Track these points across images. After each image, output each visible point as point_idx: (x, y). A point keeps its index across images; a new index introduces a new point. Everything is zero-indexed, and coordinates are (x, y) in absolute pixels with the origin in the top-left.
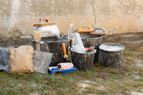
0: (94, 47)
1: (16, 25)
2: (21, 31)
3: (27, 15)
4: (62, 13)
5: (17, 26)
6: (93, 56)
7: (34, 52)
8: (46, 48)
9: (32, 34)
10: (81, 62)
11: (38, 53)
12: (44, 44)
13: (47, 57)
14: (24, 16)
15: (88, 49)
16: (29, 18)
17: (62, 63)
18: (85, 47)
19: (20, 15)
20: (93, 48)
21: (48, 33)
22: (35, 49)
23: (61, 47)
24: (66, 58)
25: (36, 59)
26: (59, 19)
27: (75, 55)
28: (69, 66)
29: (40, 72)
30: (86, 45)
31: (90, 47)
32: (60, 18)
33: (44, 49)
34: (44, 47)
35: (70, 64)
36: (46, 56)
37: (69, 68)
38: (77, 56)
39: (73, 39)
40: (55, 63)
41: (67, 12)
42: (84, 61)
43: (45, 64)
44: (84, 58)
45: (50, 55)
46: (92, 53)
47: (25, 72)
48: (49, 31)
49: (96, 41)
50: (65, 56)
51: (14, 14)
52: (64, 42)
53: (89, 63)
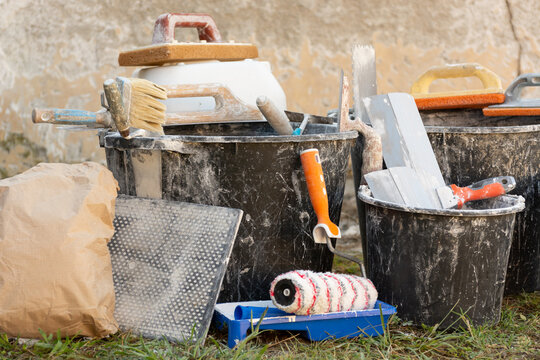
0: (512, 184)
2: (40, 144)
3: (78, 40)
4: (305, 24)
5: (15, 107)
6: (502, 235)
7: (124, 212)
8: (197, 182)
9: (107, 83)
10: (426, 272)
11: (148, 215)
12: (183, 156)
13: (204, 237)
14: (60, 45)
15: (469, 195)
16: (93, 57)
17: (302, 272)
18: (452, 180)
19: (37, 36)
20: (503, 189)
21: (212, 99)
22: (128, 189)
23: (299, 176)
24: (326, 245)
25: (133, 254)
26: (286, 62)
27: (385, 224)
28: (350, 294)
29: (159, 332)
30: (459, 171)
31: (485, 182)
32: (294, 57)
33: (184, 185)
34: (183, 177)
35: (356, 284)
36: (196, 228)
37: (347, 304)
38: (397, 228)
39: (376, 133)
40: (255, 280)
41: (336, 19)
42: (444, 267)
43: (192, 282)
44: (446, 240)
45: (224, 222)
46: (494, 212)
47: (59, 329)
48: (221, 88)
49: (521, 144)
50: (323, 231)
52: (316, 145)
53: (480, 277)
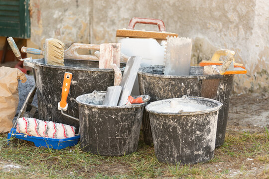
1: (261, 58)
5: (264, 58)
31: (138, 96)
42: (85, 126)
49: (166, 83)
51: (260, 27)
53: (98, 133)
